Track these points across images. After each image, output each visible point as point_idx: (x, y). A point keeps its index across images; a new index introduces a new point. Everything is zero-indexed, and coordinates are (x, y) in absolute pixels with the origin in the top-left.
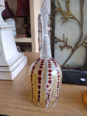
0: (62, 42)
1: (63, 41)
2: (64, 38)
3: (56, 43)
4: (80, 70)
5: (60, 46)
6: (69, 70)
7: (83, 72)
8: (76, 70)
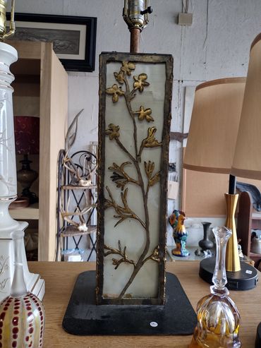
0: (117, 253)
1: (119, 253)
2: (120, 248)
3: (106, 255)
4: (151, 304)
5: (114, 260)
6: (131, 306)
7: (155, 308)
8: (143, 304)
